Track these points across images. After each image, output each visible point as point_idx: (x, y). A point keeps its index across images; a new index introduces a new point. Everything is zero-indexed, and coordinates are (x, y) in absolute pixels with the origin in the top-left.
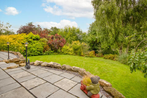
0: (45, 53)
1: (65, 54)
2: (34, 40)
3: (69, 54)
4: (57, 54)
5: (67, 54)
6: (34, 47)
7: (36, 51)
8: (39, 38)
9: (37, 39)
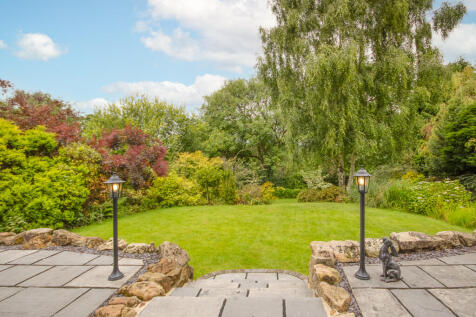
0: (92, 216)
1: (171, 206)
2: (28, 154)
3: (187, 204)
4: (138, 211)
5: (177, 204)
6: (43, 191)
7: (57, 211)
8: (54, 143)
9: (43, 150)
